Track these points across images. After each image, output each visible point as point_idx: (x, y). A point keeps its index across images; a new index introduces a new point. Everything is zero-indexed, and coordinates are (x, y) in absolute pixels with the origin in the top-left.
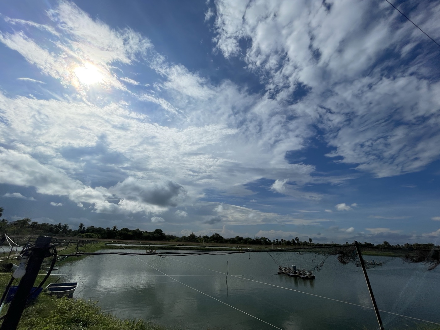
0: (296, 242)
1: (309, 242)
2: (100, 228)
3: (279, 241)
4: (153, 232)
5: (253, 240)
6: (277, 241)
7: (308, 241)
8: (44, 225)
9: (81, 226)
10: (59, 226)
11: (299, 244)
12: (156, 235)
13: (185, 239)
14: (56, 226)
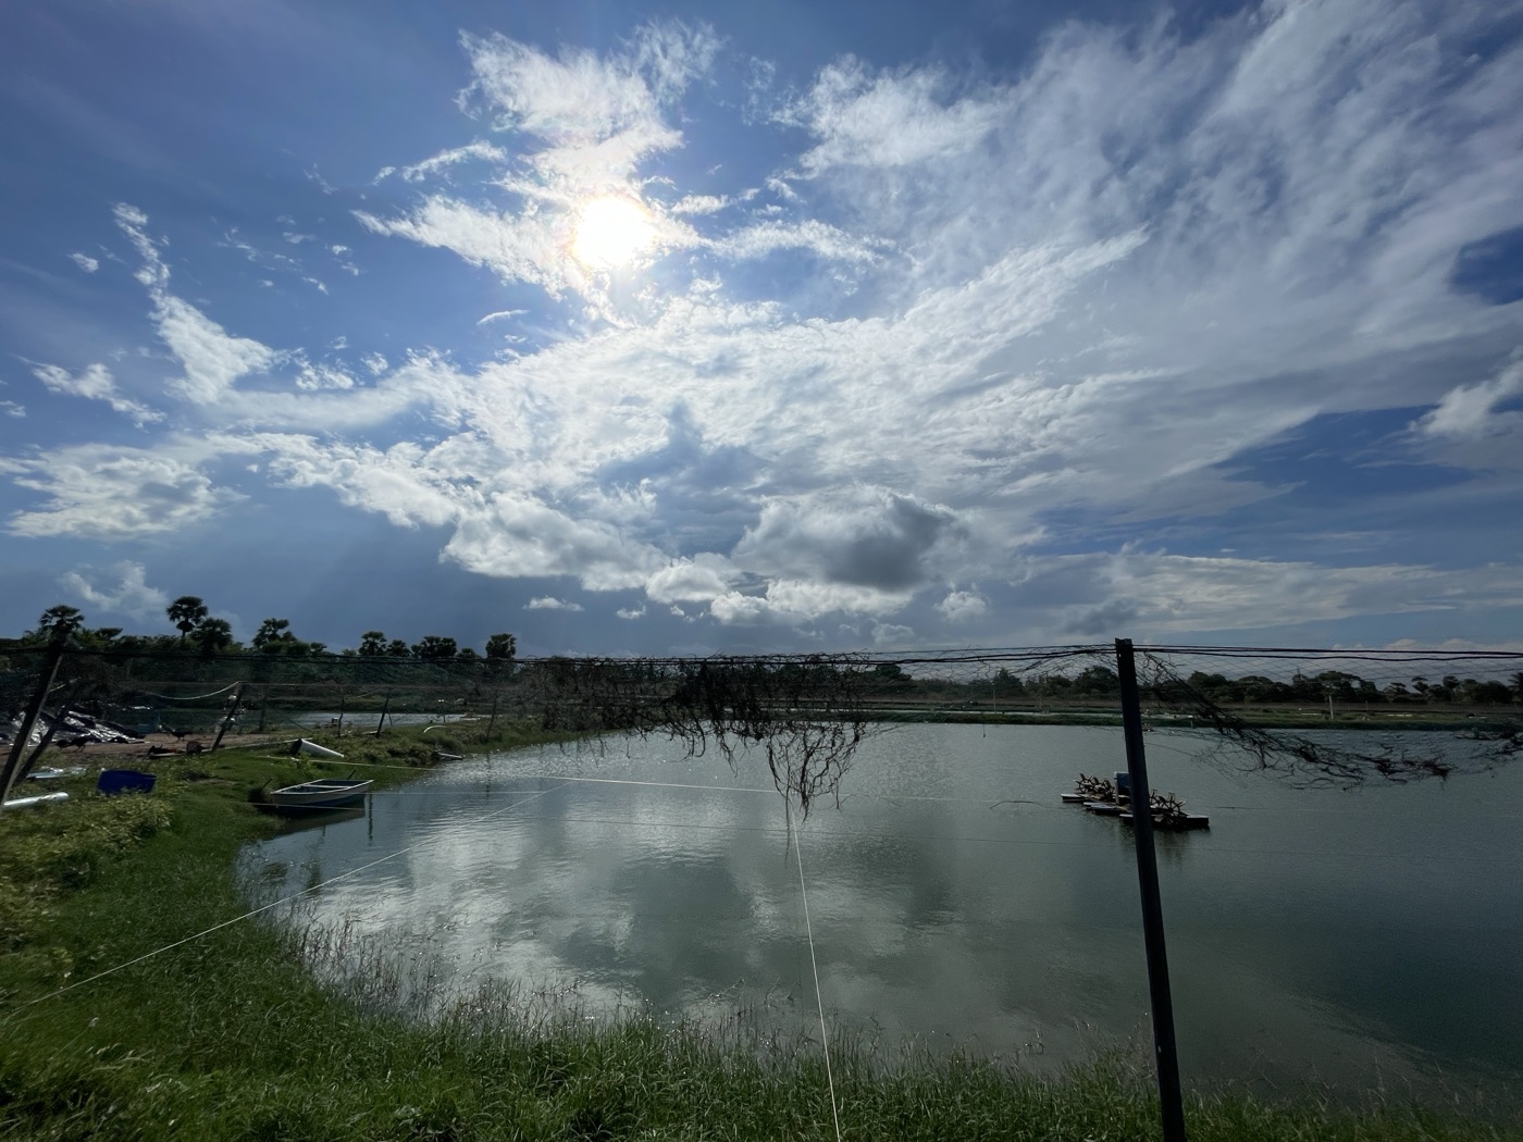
6: (1422, 687)
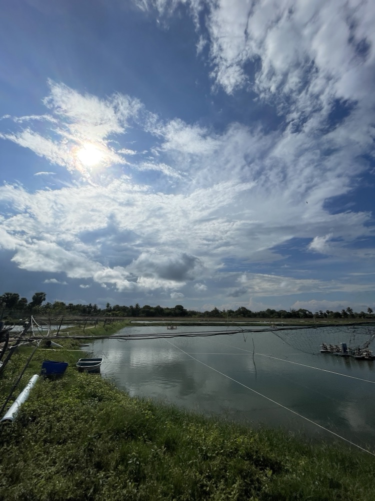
0: (349, 313)
1: (368, 313)
2: (124, 306)
3: (323, 312)
4: (174, 308)
5: (289, 313)
6: (321, 313)
7: (366, 312)
8: (78, 306)
9: (108, 305)
10: (90, 307)
11: (353, 316)
12: (177, 311)
13: (207, 314)
14: (88, 307)
